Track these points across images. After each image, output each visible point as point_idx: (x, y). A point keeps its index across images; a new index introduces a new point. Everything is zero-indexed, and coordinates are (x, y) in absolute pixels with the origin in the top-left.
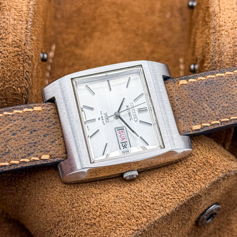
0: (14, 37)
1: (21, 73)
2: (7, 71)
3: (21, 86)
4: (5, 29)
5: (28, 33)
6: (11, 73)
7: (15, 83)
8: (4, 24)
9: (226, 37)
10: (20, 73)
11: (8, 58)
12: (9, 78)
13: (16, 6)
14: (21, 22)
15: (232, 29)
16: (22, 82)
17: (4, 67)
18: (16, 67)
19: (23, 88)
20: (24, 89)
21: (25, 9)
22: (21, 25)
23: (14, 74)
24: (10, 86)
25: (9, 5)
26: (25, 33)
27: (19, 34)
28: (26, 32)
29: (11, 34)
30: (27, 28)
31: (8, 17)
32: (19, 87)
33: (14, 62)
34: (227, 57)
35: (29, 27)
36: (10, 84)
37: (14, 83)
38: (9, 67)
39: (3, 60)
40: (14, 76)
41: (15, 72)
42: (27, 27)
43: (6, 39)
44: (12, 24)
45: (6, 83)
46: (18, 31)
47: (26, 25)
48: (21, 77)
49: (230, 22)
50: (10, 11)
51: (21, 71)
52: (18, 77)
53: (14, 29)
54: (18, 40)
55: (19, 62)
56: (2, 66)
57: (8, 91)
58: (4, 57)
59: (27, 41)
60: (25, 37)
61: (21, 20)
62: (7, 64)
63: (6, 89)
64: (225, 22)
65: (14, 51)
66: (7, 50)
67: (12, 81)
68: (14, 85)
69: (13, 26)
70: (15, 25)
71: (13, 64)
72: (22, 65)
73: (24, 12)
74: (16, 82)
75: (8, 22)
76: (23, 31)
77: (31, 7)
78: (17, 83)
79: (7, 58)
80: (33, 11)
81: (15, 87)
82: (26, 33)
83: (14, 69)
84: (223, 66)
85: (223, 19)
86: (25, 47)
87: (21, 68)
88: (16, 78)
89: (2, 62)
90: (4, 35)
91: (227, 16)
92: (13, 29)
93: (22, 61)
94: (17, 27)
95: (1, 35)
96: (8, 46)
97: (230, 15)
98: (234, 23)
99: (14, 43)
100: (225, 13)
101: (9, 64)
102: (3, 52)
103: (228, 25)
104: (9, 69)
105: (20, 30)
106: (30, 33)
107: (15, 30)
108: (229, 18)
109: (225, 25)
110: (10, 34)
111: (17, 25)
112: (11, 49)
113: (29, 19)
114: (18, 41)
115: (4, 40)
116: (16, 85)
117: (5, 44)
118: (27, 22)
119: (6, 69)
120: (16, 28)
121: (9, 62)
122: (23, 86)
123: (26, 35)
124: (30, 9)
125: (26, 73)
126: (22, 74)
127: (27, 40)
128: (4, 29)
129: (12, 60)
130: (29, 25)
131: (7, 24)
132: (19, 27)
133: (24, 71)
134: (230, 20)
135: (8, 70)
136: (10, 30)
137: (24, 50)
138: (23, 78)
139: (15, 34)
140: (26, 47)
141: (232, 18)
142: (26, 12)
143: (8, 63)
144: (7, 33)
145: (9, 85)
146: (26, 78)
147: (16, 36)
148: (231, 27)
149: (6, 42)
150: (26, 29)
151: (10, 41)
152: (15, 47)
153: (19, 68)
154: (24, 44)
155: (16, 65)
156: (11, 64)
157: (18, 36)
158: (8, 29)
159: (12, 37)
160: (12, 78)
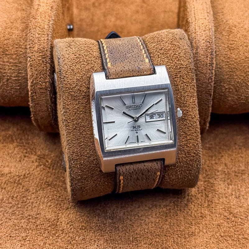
0: (39, 45)
2: (35, 70)
3: (46, 81)
5: (49, 42)
6: (38, 72)
7: (41, 80)
8: (32, 37)
10: (45, 71)
13: (40, 25)
14: (43, 36)
15: (205, 31)
16: (46, 78)
17: (33, 68)
18: (41, 67)
19: (47, 83)
21: (46, 27)
22: (44, 37)
23: (40, 72)
24: (38, 82)
25: (35, 25)
26: (46, 43)
27: (43, 44)
31: (34, 33)
32: (44, 82)
35: (50, 38)
36: (37, 80)
39: (31, 63)
40: (40, 74)
42: (48, 38)
43: (33, 47)
46: (42, 41)
48: (45, 74)
49: (203, 27)
50: (36, 29)
52: (43, 75)
53: (39, 40)
54: (41, 47)
56: (31, 67)
57: (37, 86)
58: (32, 60)
59: (48, 48)
60: (47, 46)
61: (43, 34)
63: (34, 84)
64: (199, 27)
65: (40, 56)
66: (34, 56)
67: (39, 78)
68: (40, 81)
69: (37, 38)
71: (39, 65)
72: (45, 66)
73: (45, 29)
74: (42, 78)
75: (34, 36)
76: (45, 42)
77: (50, 25)
78: (43, 79)
79: (34, 61)
80: (52, 28)
81: (41, 82)
82: (47, 43)
85: (198, 25)
87: (45, 68)
88: (42, 76)
89: (31, 65)
90: (31, 45)
91: (200, 23)
93: (45, 62)
95: (30, 46)
96: (35, 52)
97: (202, 22)
98: (206, 27)
99: (39, 50)
100: (199, 21)
101: (36, 66)
102: (31, 57)
103: (202, 28)
104: (36, 69)
106: (50, 43)
108: (202, 24)
109: (199, 29)
110: (36, 44)
111: (41, 38)
112: (37, 55)
113: (50, 33)
114: (42, 48)
115: (32, 49)
118: (48, 35)
120: (41, 40)
123: (48, 44)
124: (50, 26)
125: (48, 71)
126: (46, 72)
128: (31, 41)
129: (38, 62)
132: (43, 39)
134: (203, 26)
136: (36, 41)
137: (47, 54)
138: (47, 75)
139: (39, 44)
140: (48, 52)
141: (204, 24)
142: (47, 28)
143: (35, 64)
144: (34, 44)
147: (40, 45)
148: (204, 30)
149: (34, 50)
150: (48, 40)
151: (36, 49)
152: (40, 53)
153: (43, 68)
154: (46, 51)
155: (41, 66)
156: (37, 65)
157: (42, 45)
158: (35, 41)
159: (37, 46)
160: (38, 76)
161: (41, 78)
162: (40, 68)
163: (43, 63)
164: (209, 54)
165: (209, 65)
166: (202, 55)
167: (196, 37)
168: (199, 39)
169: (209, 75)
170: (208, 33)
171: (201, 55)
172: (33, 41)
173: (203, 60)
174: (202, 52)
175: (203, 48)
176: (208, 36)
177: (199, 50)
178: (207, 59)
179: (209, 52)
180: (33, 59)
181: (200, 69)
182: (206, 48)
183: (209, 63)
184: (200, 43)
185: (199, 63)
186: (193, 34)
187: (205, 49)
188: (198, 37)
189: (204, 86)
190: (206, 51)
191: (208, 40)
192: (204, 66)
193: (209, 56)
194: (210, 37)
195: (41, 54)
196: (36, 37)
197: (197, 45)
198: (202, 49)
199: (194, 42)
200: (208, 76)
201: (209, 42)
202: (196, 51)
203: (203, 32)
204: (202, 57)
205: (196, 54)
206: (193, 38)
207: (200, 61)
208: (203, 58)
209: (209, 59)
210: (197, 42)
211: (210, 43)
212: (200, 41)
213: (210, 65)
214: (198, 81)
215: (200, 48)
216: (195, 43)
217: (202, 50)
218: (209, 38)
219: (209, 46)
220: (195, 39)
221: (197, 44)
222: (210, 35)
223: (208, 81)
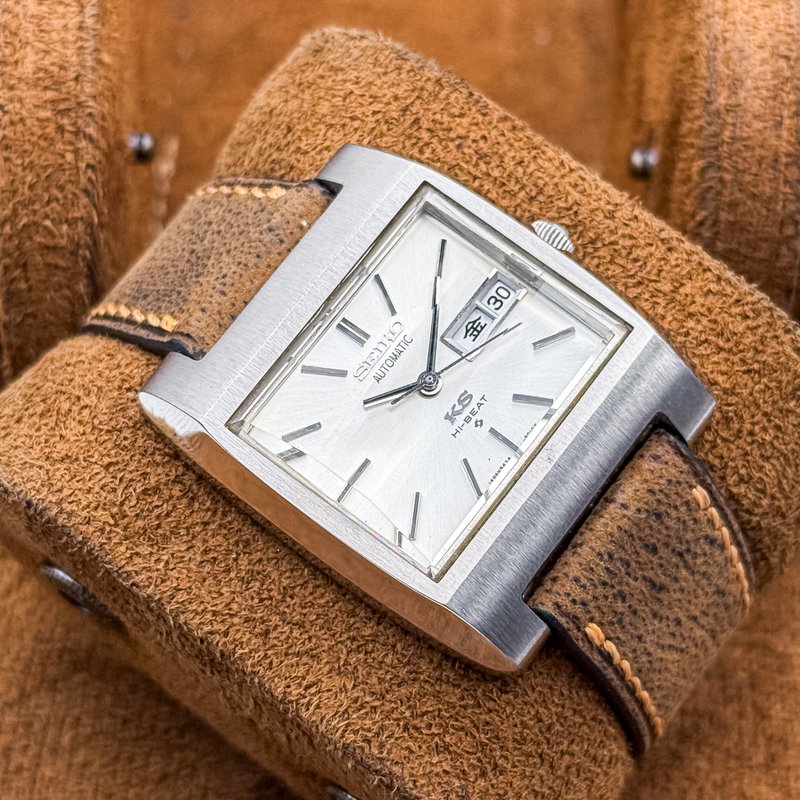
0: (41, 55)
1: (70, 175)
2: (24, 169)
3: (73, 218)
4: (11, 32)
5: (87, 40)
6: (38, 176)
7: (52, 209)
8: (8, 17)
9: (748, 31)
10: (68, 173)
11: (24, 125)
12: (32, 191)
16: (73, 204)
17: (13, 156)
18: (52, 153)
19: (80, 223)
20: (81, 227)
22: (64, 18)
23: (48, 177)
24: (36, 219)
26: (75, 42)
27: (59, 47)
28: (81, 39)
29: (33, 47)
30: (84, 25)
32: (67, 221)
33: (45, 139)
34: (755, 96)
35: (90, 22)
36: (35, 212)
37: (47, 209)
38: (28, 154)
39: (7, 132)
40: (46, 184)
41: (49, 171)
42: (82, 22)
43: (16, 62)
44: (33, 16)
45: (22, 209)
46: (55, 36)
47: (79, 19)
48: (69, 187)
51: (70, 169)
52: (61, 188)
53: (42, 31)
54: (53, 64)
55: (63, 137)
56: (5, 154)
57: (30, 238)
58: (12, 123)
59: (84, 67)
60: (78, 55)
62: (22, 146)
63: (21, 231)
65: (46, 102)
66: (20, 100)
67: (41, 201)
68: (47, 216)
69: (35, 21)
70: (44, 17)
71: (42, 143)
72: (71, 148)
74: (54, 205)
75: (18, 10)
76: (70, 37)
78: (59, 208)
79: (20, 127)
81: (53, 221)
82: (79, 44)
83: (46, 163)
84: (742, 123)
86: (79, 87)
87: (69, 157)
88: (55, 192)
89: (6, 141)
90: (7, 51)
92: (37, 32)
93: (70, 132)
94: (48, 24)
96: (22, 86)
99: (41, 75)
101: (28, 147)
102: (6, 109)
104: (31, 162)
105: (59, 34)
106: (92, 43)
107: (42, 34)
110: (28, 49)
111: (50, 19)
112: (30, 95)
114: (55, 69)
115: (9, 68)
116: (55, 216)
117: (12, 82)
118: (82, 7)
119: (19, 162)
120: (48, 28)
121: (27, 138)
122: (78, 219)
123: (81, 48)
125: (85, 172)
126: (73, 178)
127: (84, 64)
128: (7, 33)
129: (40, 132)
130: (87, 16)
131: (17, 15)
132: (57, 23)
133: (77, 167)
135: (25, 164)
136: (29, 35)
137: (77, 97)
138: (77, 191)
139: (44, 47)
140: (82, 87)
143: (24, 141)
144: (18, 46)
145: (31, 218)
146: (86, 191)
147: (48, 53)
149: (17, 74)
150: (80, 28)
151: (28, 68)
152: (46, 88)
153: (63, 156)
154: (77, 79)
155: (52, 148)
156: (34, 144)
157: (55, 54)
158: (22, 33)
159: (35, 58)
160: (39, 191)
161: (49, 202)
162: (50, 156)
163: (59, 136)
164: (786, 113)
165: (784, 160)
166: (756, 117)
167: (727, 35)
168: (740, 44)
169: (784, 207)
170: (782, 15)
171: (750, 115)
172: (16, 34)
173: (760, 137)
174: (756, 105)
175: (761, 83)
176: (782, 28)
177: (742, 94)
178: (779, 137)
179: (786, 101)
180: (16, 118)
181: (748, 178)
182: (775, 86)
183: (788, 155)
184: (745, 63)
185: (740, 151)
186: (717, 18)
187: (768, 90)
188: (738, 37)
189: (760, 255)
190: (774, 98)
191: (783, 50)
192: (763, 166)
193: (787, 122)
194: (788, 34)
195: (50, 95)
196: (29, 13)
197: (733, 70)
198: (756, 88)
199: (719, 56)
200: (779, 207)
201: (787, 58)
202: (729, 97)
203: (758, 12)
204: (759, 125)
205: (728, 110)
206: (717, 39)
207: (745, 146)
208: (759, 131)
209: (785, 134)
210: (735, 55)
211: (792, 63)
212: (748, 51)
213: (790, 160)
214: (737, 235)
215: (749, 83)
216: (727, 59)
217: (754, 93)
218: (784, 38)
219: (788, 74)
220: (725, 40)
221: (732, 67)
222: (791, 26)
223: (781, 231)
